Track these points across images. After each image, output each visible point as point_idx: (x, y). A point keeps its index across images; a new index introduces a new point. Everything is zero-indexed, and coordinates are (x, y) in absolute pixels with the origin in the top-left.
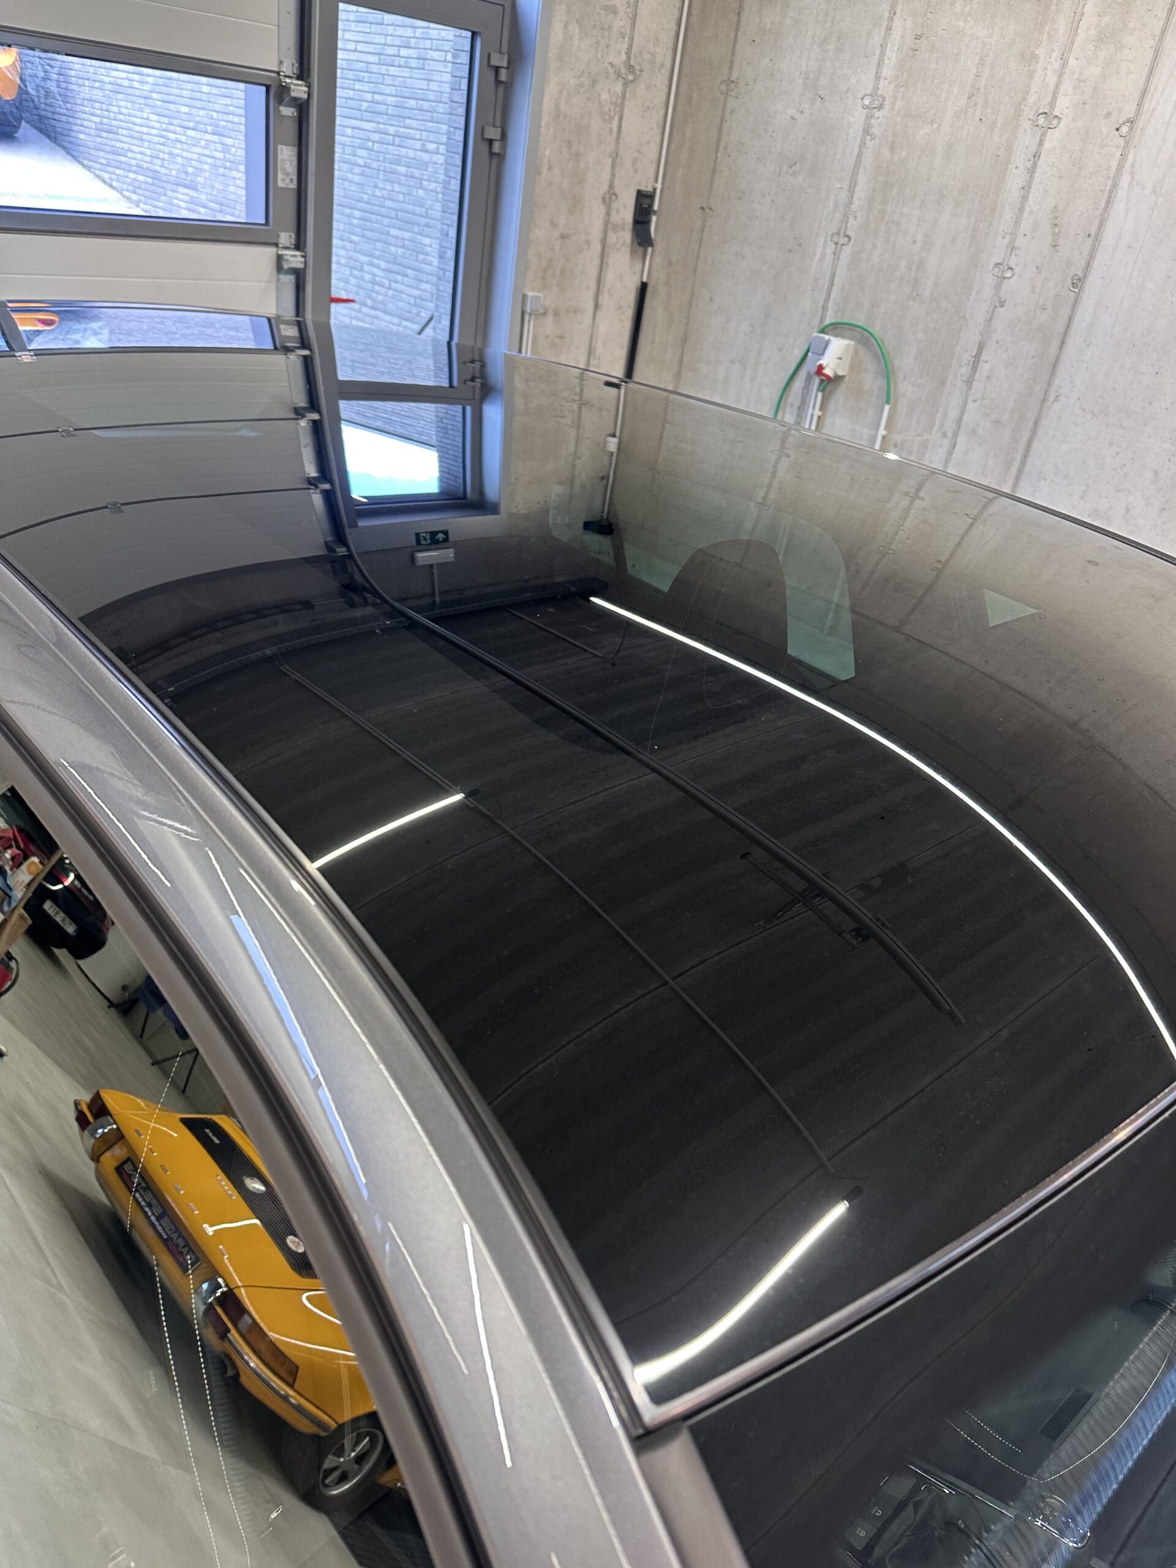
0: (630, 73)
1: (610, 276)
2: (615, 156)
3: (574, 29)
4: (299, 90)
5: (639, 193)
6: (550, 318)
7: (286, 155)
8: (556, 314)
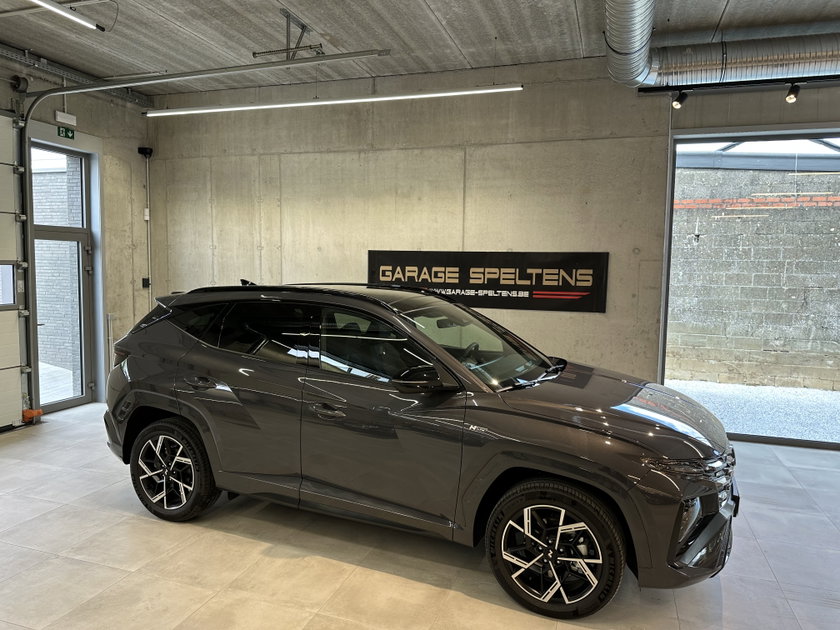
0: (134, 246)
1: (138, 305)
2: (133, 270)
3: (113, 237)
4: (25, 265)
5: (143, 279)
6: (118, 321)
7: (21, 283)
8: (120, 319)
